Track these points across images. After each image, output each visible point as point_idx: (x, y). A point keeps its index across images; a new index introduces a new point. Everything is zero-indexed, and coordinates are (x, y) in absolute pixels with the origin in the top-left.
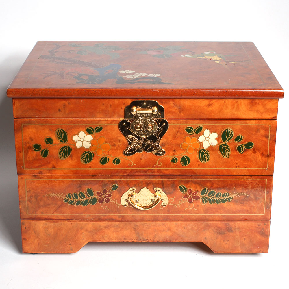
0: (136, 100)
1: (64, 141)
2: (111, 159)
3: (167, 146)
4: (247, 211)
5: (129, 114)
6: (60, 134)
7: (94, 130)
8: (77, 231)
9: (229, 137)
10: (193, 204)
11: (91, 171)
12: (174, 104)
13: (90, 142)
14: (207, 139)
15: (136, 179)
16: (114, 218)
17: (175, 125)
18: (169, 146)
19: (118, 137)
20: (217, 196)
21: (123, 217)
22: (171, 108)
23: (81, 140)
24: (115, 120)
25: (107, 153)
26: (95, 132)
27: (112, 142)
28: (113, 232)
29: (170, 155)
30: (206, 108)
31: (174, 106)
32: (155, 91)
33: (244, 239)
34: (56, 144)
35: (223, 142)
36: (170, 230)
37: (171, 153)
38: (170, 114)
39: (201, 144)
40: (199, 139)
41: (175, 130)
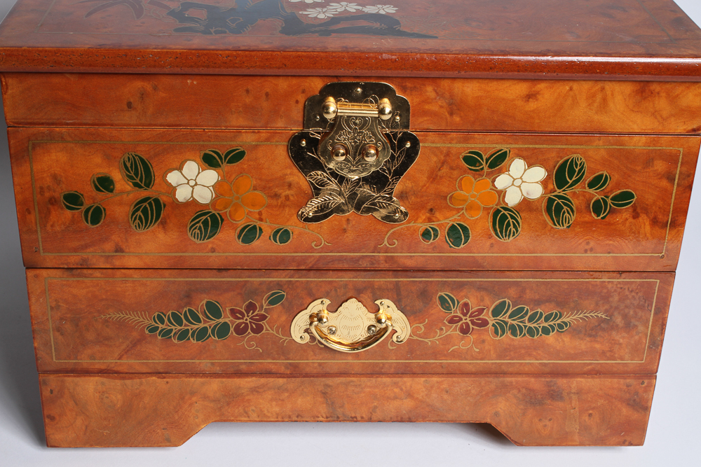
0: (335, 81)
1: (143, 185)
2: (268, 230)
3: (413, 199)
4: (603, 354)
5: (316, 117)
6: (131, 167)
7: (223, 157)
8: (182, 398)
9: (574, 179)
10: (471, 337)
11: (215, 259)
12: (437, 93)
13: (211, 188)
14: (518, 182)
15: (330, 279)
16: (274, 368)
17: (437, 147)
18: (419, 200)
19: (286, 175)
20: (530, 320)
21: (295, 366)
22: (429, 103)
23: (188, 183)
24: (279, 133)
25: (257, 216)
26: (225, 164)
27: (270, 188)
28: (271, 400)
29: (420, 220)
30: (520, 103)
31: (435, 99)
32: (388, 60)
33: (590, 415)
34: (122, 192)
35: (559, 192)
36: (410, 395)
37: (424, 215)
38: (425, 119)
39: (502, 194)
40: (495, 183)
41: (435, 159)
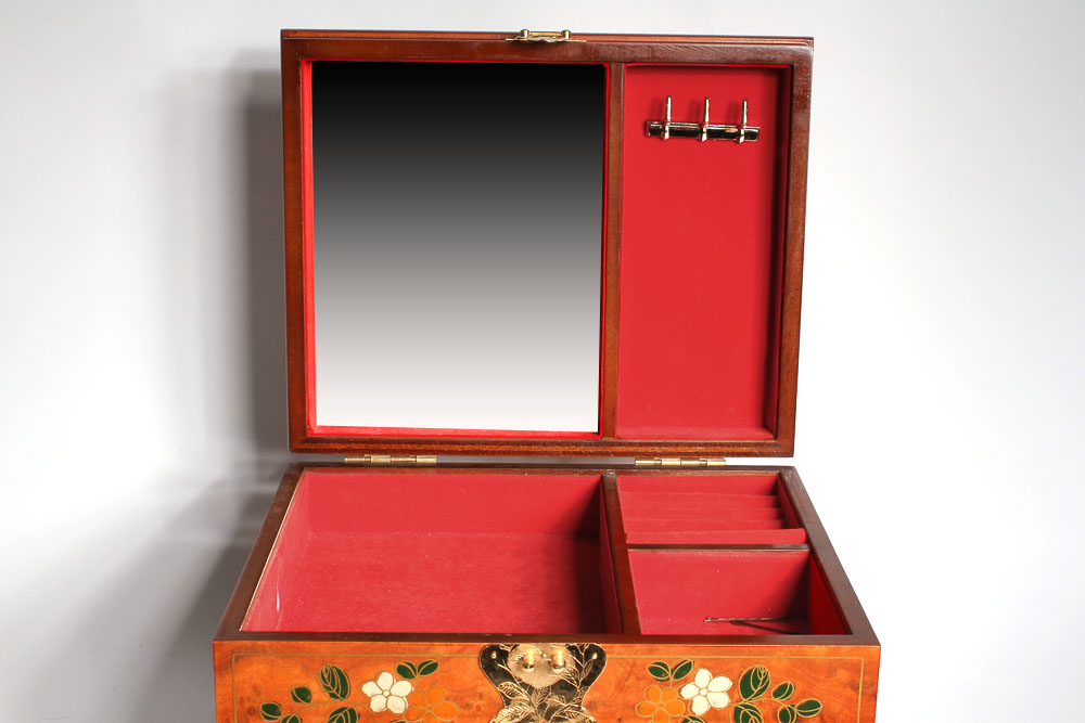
1: (339, 696)
3: (601, 709)
6: (329, 678)
7: (417, 668)
9: (759, 688)
13: (405, 698)
14: (704, 692)
17: (623, 659)
18: (607, 710)
19: (477, 686)
23: (383, 694)
24: (470, 645)
26: (418, 675)
27: (461, 698)
34: (319, 702)
35: (745, 701)
39: (689, 703)
40: (682, 693)
41: (621, 670)
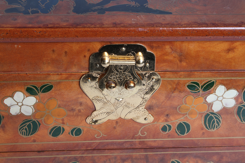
0: (109, 44)
2: (68, 129)
3: (156, 109)
5: (96, 65)
7: (39, 89)
11: (36, 146)
12: (172, 49)
13: (32, 107)
14: (220, 99)
15: (106, 155)
17: (171, 81)
18: (160, 110)
19: (79, 98)
22: (167, 55)
23: (18, 104)
24: (74, 74)
25: (61, 121)
26: (40, 93)
27: (68, 106)
29: (160, 121)
30: (223, 54)
31: (171, 53)
32: (142, 32)
37: (162, 118)
38: (165, 64)
39: (210, 105)
40: (207, 99)
41: (170, 87)
